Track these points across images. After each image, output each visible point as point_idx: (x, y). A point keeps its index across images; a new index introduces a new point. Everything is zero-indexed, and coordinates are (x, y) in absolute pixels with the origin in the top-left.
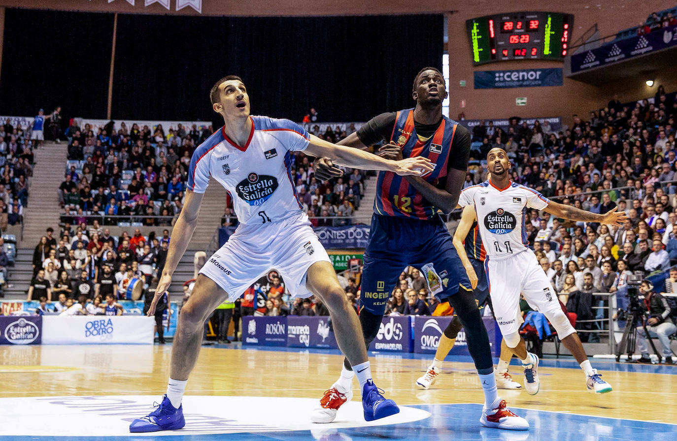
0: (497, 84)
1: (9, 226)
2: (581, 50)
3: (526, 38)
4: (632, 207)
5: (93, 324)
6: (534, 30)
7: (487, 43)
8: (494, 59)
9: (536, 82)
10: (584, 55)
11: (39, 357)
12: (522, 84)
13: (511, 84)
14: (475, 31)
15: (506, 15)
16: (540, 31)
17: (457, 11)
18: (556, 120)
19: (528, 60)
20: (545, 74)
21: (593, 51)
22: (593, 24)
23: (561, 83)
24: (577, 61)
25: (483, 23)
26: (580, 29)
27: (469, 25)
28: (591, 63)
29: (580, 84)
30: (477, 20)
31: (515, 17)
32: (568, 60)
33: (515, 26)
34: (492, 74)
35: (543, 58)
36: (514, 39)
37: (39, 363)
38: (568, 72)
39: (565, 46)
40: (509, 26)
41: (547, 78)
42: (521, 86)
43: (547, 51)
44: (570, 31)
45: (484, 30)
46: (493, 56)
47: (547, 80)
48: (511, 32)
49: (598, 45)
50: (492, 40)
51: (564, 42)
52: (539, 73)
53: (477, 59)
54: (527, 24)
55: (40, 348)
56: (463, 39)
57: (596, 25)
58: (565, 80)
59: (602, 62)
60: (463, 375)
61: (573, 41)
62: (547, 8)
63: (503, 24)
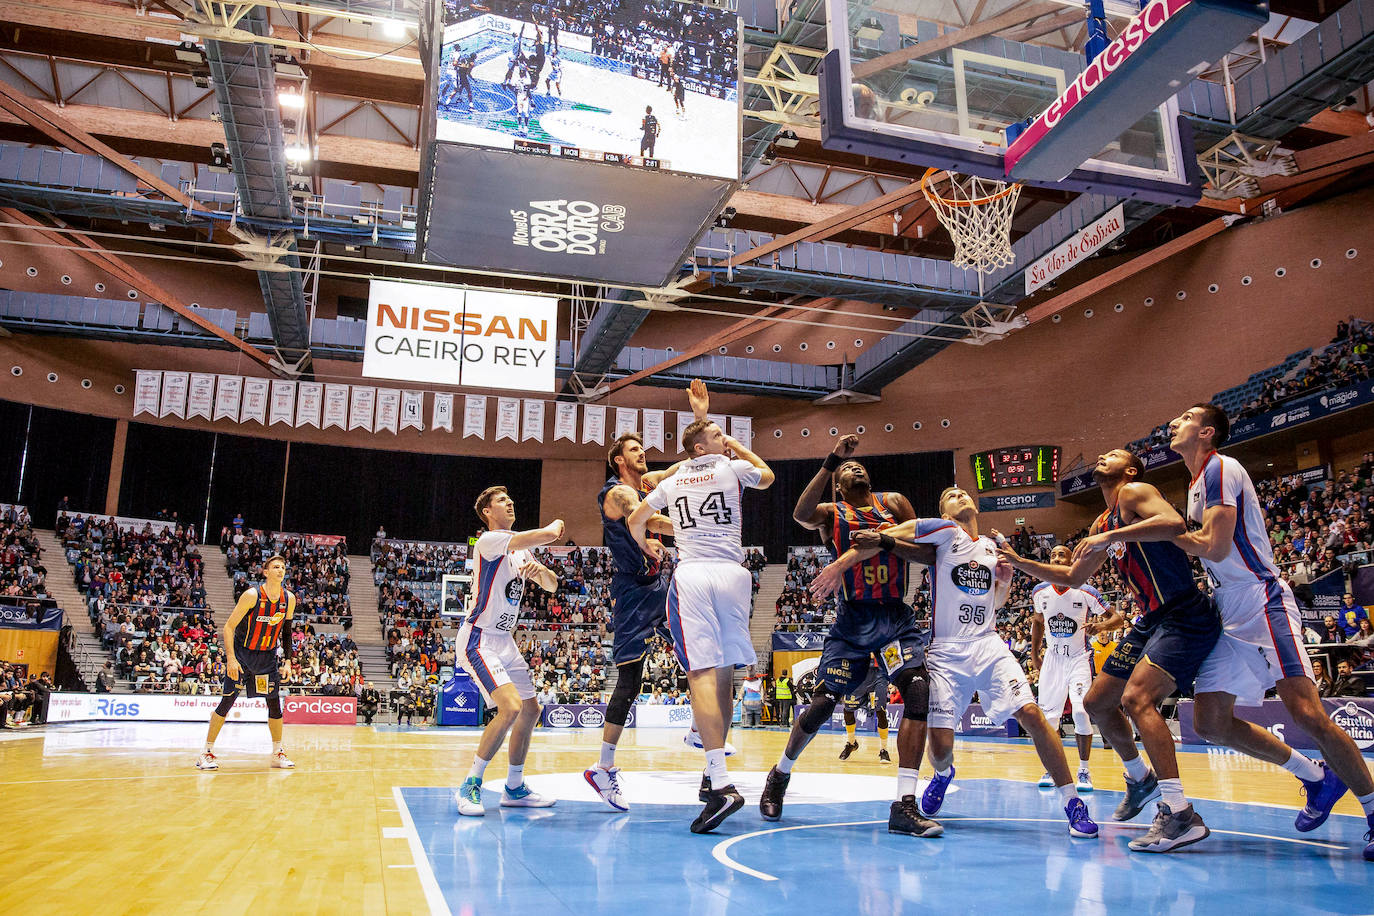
0: (999, 508)
1: (607, 633)
2: (1069, 476)
3: (1021, 469)
4: (1121, 609)
5: (676, 711)
6: (1029, 460)
7: (988, 472)
8: (995, 486)
9: (1033, 505)
10: (1072, 480)
11: (635, 737)
12: (1020, 506)
13: (1011, 507)
14: (978, 463)
15: (1004, 449)
16: (1033, 462)
17: (962, 448)
18: (1051, 536)
19: (1024, 486)
20: (1040, 497)
21: (1081, 477)
22: (1077, 454)
23: (1053, 505)
24: (1067, 485)
25: (984, 456)
26: (1067, 459)
27: (973, 458)
28: (1078, 486)
29: (1070, 506)
30: (980, 455)
31: (1011, 451)
32: (1058, 485)
33: (1011, 459)
34: (995, 499)
35: (1036, 484)
36: (1011, 469)
37: (634, 744)
38: (1058, 495)
39: (1055, 473)
40: (1006, 459)
41: (1041, 500)
42: (1019, 508)
43: (1040, 478)
44: (1059, 460)
45: (985, 462)
46: (995, 484)
47: (1041, 502)
48: (1009, 463)
49: (1084, 471)
50: (993, 471)
51: (1055, 470)
52: (1034, 497)
53: (981, 487)
54: (1023, 456)
55: (634, 732)
56: (968, 472)
57: (1081, 455)
58: (1056, 502)
59: (1088, 486)
60: (981, 753)
61: (1062, 468)
62: (1039, 442)
63: (1001, 458)
